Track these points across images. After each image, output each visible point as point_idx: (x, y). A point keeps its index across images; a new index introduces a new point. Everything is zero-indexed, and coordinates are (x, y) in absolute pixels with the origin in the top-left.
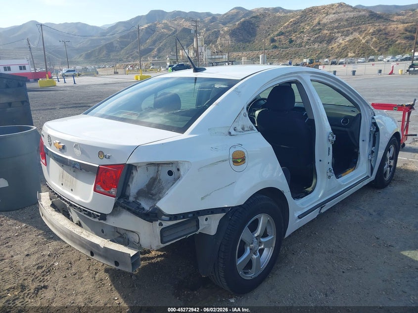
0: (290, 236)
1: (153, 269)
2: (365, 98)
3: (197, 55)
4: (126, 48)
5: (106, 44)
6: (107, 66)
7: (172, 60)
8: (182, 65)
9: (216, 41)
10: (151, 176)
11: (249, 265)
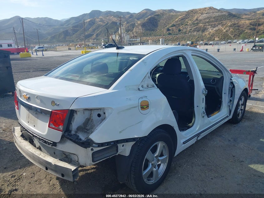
0: (178, 155)
1: (88, 177)
2: (225, 66)
3: (121, 39)
4: (76, 34)
5: (64, 31)
6: (64, 45)
7: (105, 41)
8: (112, 45)
9: (133, 30)
10: (86, 118)
11: (151, 174)
